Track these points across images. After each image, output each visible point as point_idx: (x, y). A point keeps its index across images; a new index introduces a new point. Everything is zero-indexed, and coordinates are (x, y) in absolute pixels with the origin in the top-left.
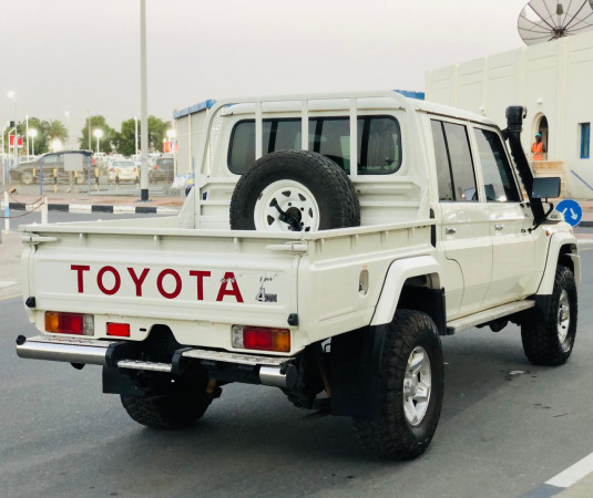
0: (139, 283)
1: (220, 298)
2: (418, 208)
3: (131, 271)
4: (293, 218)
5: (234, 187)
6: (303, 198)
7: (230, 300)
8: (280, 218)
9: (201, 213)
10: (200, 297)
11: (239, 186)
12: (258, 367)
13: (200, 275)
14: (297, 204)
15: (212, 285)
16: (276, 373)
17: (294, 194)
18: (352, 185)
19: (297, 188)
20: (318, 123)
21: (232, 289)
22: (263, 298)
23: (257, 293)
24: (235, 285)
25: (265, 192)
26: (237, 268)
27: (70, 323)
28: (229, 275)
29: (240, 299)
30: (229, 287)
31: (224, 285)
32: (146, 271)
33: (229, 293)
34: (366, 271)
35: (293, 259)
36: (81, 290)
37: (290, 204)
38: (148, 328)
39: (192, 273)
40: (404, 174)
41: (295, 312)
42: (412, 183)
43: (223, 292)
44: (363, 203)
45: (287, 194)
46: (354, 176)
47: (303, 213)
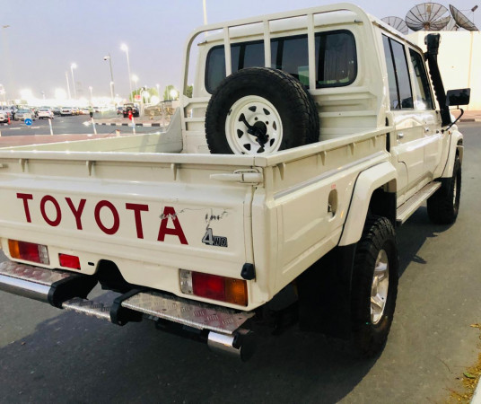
0: (78, 214)
1: (161, 238)
2: (375, 116)
3: (69, 200)
4: (259, 131)
5: (206, 105)
6: (267, 112)
7: (172, 240)
8: (249, 132)
9: (187, 129)
10: (140, 235)
11: (211, 103)
12: (206, 332)
13: (138, 209)
14: (263, 118)
15: (151, 221)
16: (228, 342)
17: (259, 110)
18: (311, 98)
19: (261, 103)
20: (279, 43)
21: (173, 227)
22: (211, 241)
23: (203, 233)
24: (176, 222)
25: (233, 107)
26: (177, 202)
27: (28, 251)
28: (169, 211)
29: (184, 241)
30: (170, 225)
31: (164, 222)
32: (83, 202)
33: (171, 232)
34: (335, 190)
35: (245, 192)
36: (29, 220)
37: (256, 119)
38: (96, 264)
39: (129, 206)
40: (360, 85)
41: (250, 262)
42: (368, 93)
43: (163, 232)
44: (323, 115)
45: (253, 109)
46: (313, 90)
47: (267, 126)
